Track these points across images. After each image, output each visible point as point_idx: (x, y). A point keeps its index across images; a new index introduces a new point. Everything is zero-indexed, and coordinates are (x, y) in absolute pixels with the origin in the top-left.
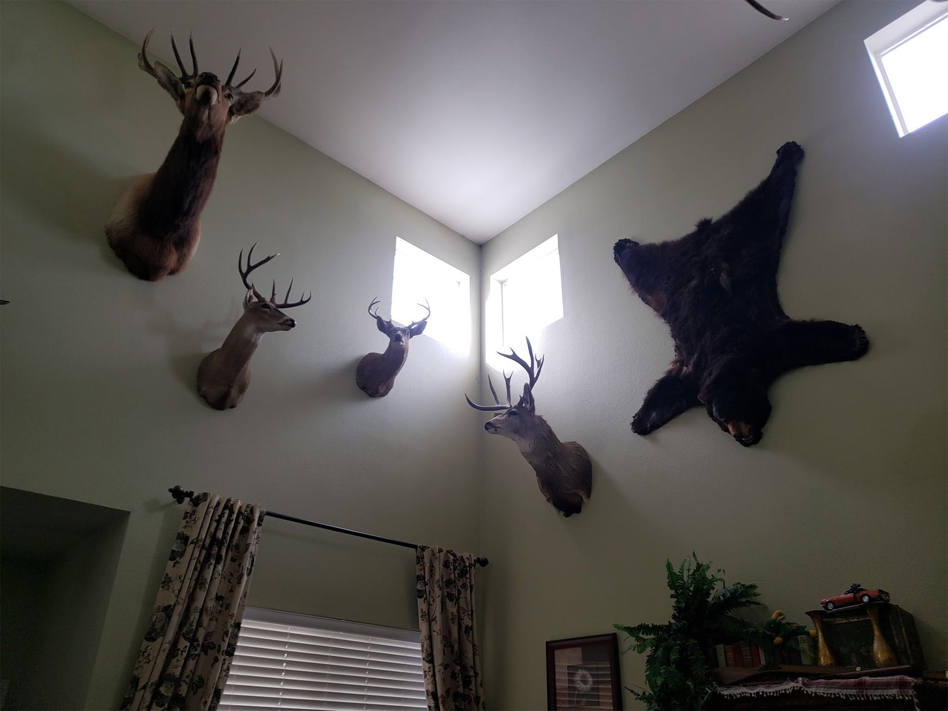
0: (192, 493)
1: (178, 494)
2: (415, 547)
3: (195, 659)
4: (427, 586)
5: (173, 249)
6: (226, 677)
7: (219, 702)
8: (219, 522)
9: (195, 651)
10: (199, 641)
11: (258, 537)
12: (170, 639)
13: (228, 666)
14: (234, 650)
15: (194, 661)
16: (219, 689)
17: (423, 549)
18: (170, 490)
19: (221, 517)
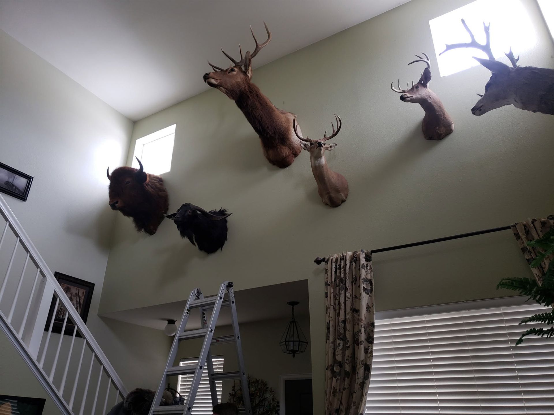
0: (324, 259)
1: (318, 262)
2: (508, 228)
3: (348, 349)
4: (532, 254)
5: (282, 147)
6: (371, 357)
7: (370, 372)
8: (340, 269)
9: (347, 345)
10: (347, 339)
11: (371, 268)
12: (331, 341)
13: (371, 350)
14: (373, 339)
15: (348, 350)
16: (368, 365)
17: (514, 226)
18: (315, 262)
19: (340, 265)
